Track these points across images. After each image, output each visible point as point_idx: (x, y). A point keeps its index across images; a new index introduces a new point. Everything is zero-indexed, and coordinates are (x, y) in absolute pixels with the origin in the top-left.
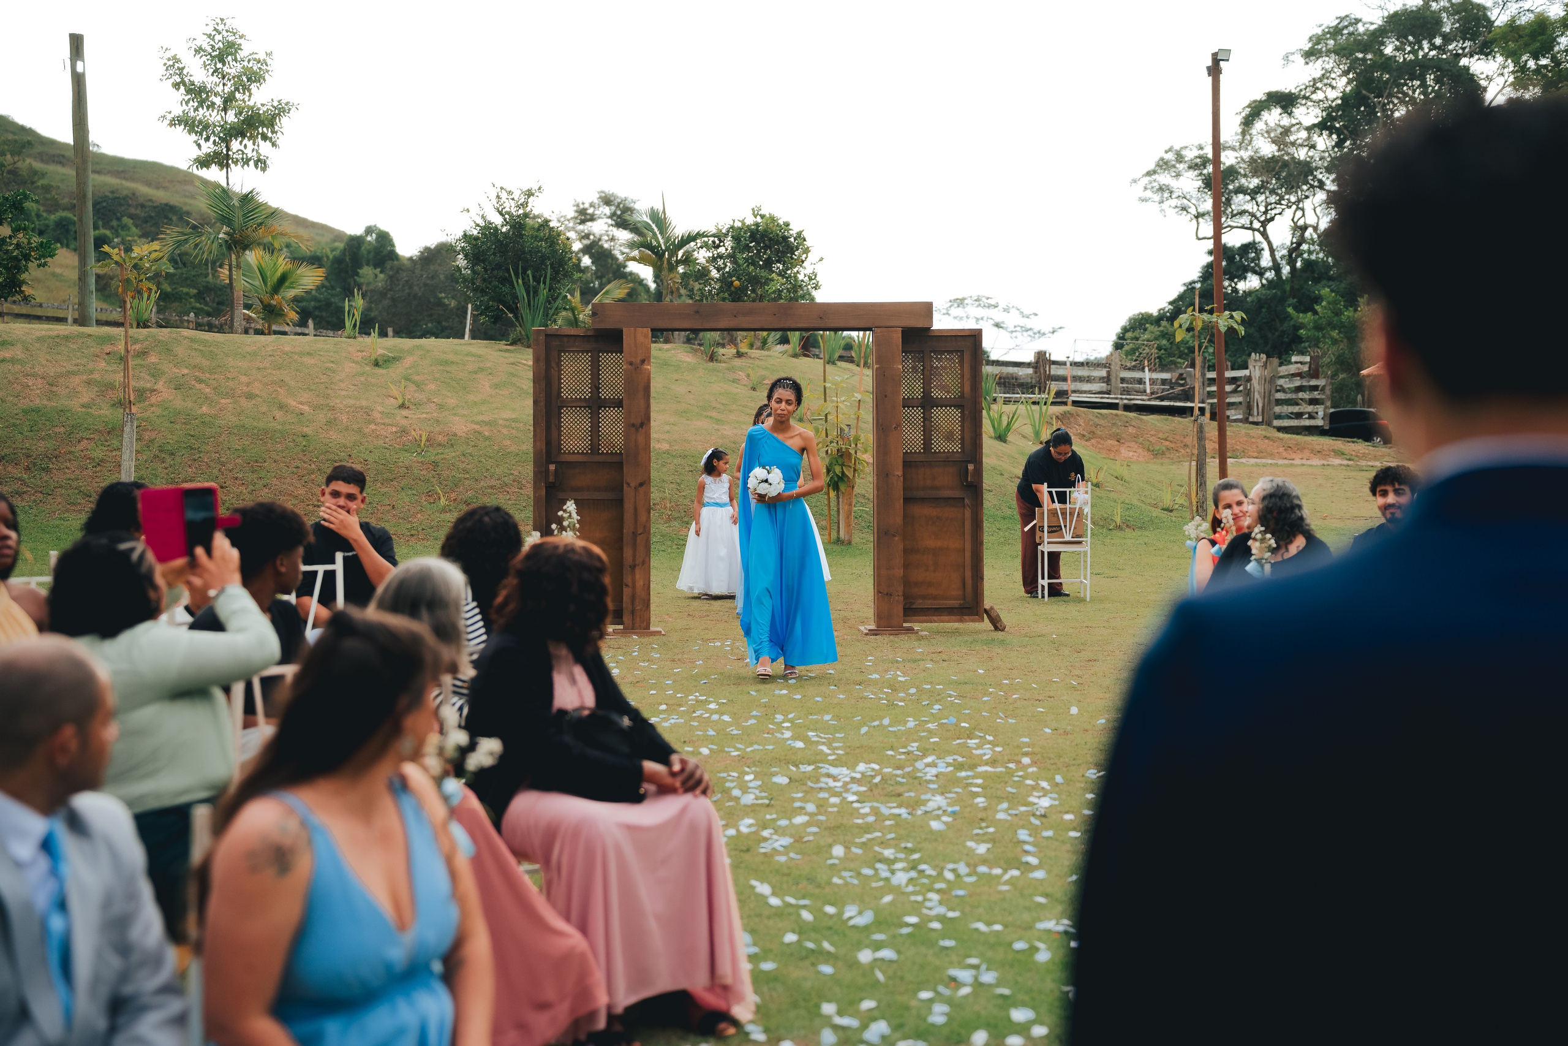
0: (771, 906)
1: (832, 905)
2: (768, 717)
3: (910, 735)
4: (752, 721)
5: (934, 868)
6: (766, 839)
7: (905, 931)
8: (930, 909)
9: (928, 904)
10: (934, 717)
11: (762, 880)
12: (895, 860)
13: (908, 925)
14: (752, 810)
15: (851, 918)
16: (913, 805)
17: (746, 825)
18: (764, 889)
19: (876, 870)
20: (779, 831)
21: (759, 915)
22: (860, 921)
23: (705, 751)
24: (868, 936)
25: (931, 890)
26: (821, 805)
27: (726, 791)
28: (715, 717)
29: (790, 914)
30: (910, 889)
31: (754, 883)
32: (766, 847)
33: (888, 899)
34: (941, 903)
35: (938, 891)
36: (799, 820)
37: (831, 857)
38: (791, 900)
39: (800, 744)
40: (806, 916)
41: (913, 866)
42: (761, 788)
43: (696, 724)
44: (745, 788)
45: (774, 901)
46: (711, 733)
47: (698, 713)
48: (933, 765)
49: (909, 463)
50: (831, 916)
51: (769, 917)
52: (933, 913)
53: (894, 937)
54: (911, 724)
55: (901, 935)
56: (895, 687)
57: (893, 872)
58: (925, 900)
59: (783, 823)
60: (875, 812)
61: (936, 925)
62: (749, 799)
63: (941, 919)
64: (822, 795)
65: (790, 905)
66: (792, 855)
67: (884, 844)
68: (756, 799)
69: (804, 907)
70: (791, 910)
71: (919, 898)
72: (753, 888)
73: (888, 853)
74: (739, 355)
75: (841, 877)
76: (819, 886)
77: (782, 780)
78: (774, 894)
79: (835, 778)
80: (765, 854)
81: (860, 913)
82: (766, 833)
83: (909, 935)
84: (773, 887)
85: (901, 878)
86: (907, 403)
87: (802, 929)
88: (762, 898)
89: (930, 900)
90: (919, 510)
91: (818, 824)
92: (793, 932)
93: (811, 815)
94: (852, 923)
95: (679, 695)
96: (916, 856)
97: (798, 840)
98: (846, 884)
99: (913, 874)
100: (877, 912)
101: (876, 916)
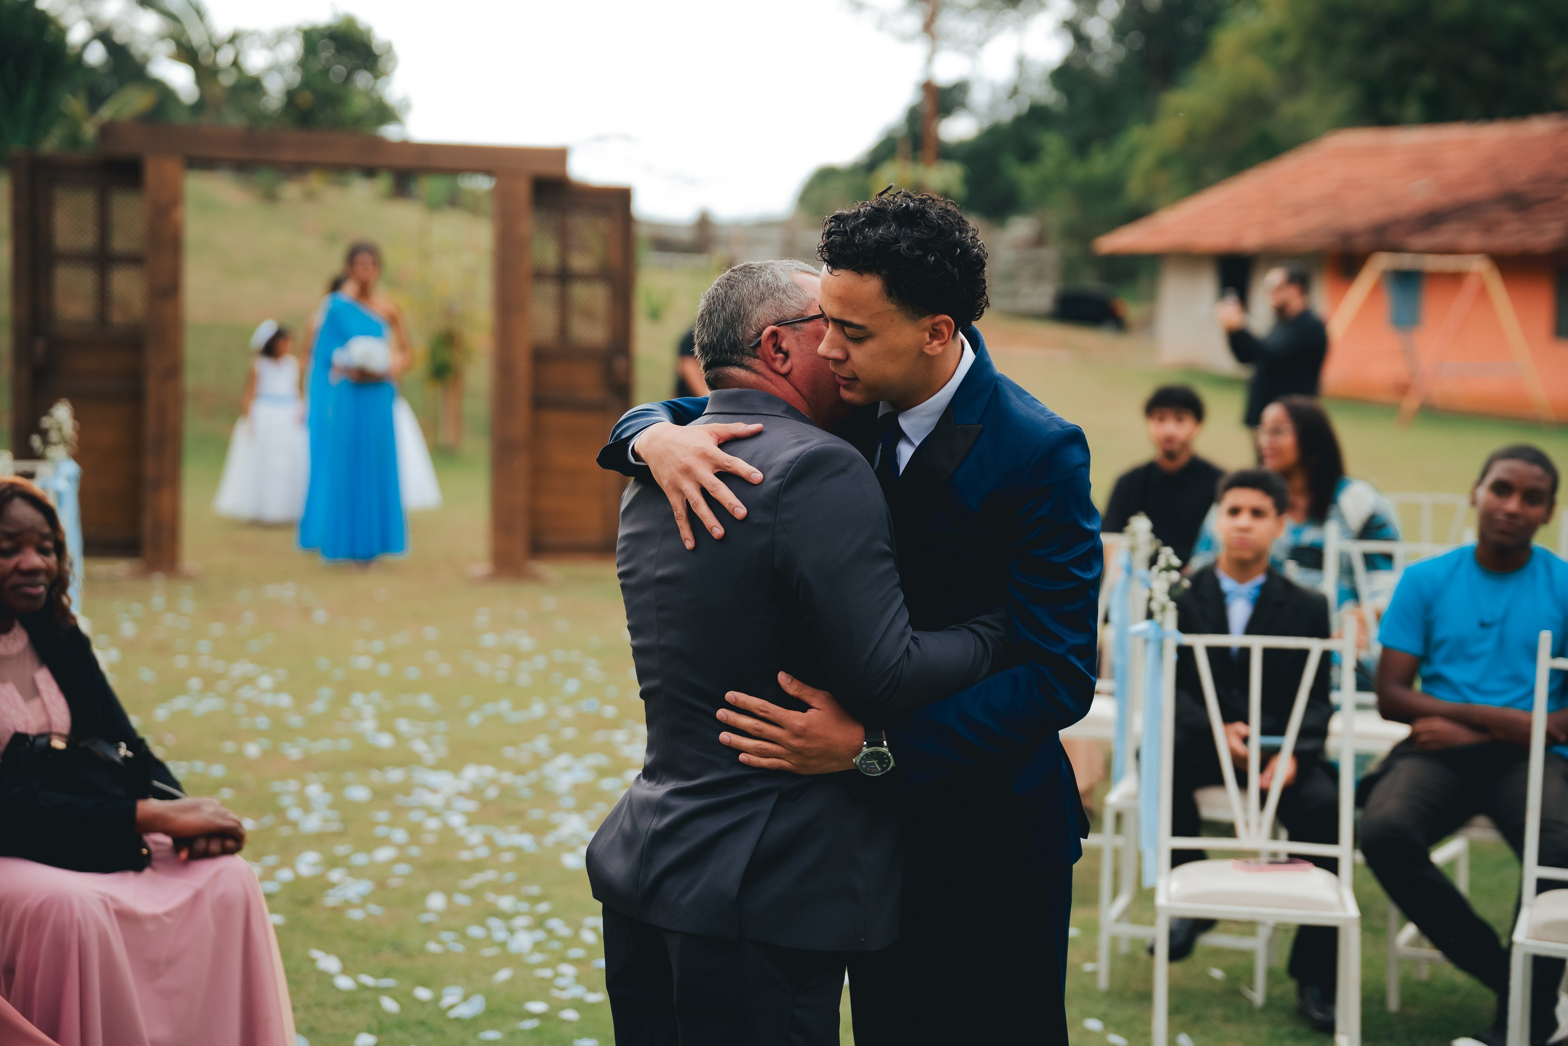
0: (338, 991)
1: (425, 985)
2: (342, 698)
3: (536, 727)
4: (319, 707)
5: (569, 923)
6: (333, 885)
7: (529, 1024)
8: (562, 989)
9: (561, 982)
10: (571, 700)
11: (329, 949)
12: (517, 914)
13: (532, 1016)
14: (317, 840)
15: (452, 1007)
16: (540, 829)
17: (308, 863)
18: (329, 963)
19: (488, 929)
20: (356, 872)
21: (321, 1005)
22: (466, 1011)
23: (252, 750)
24: (475, 1035)
25: (564, 960)
26: (415, 832)
27: (280, 812)
28: (269, 699)
29: (366, 1001)
30: (537, 958)
31: (316, 954)
32: (331, 899)
33: (504, 975)
34: (579, 980)
35: (576, 962)
36: (384, 854)
37: (426, 910)
38: (367, 980)
39: (385, 741)
40: (389, 1005)
41: (539, 923)
42: (332, 806)
43: (239, 708)
44: (306, 805)
45: (344, 983)
46: (263, 722)
47: (246, 692)
48: (567, 769)
49: (540, 356)
50: (423, 1004)
51: (335, 1008)
52: (566, 995)
53: (512, 1034)
54: (538, 709)
55: (523, 1032)
56: (517, 655)
57: (512, 931)
58: (558, 975)
59: (360, 859)
60: (489, 841)
61: (570, 1015)
62: (312, 823)
63: (578, 1004)
64: (416, 816)
65: (364, 988)
66: (374, 909)
67: (500, 889)
68: (326, 820)
69: (386, 991)
70: (368, 995)
71: (547, 973)
72: (313, 961)
73: (506, 903)
74: (310, 196)
75: (440, 942)
76: (408, 955)
77: (359, 793)
78: (345, 971)
79: (434, 791)
80: (335, 909)
81: (466, 998)
82: (335, 875)
83: (535, 1032)
84: (342, 959)
85: (523, 941)
86: (539, 275)
87: (381, 1027)
88: (326, 978)
89: (562, 976)
90: (556, 420)
91: (409, 860)
92: (370, 1031)
93: (401, 847)
94: (453, 1014)
95: (219, 666)
96: (543, 907)
97: (381, 885)
98: (447, 952)
99: (540, 935)
100: (489, 995)
101: (488, 1000)
